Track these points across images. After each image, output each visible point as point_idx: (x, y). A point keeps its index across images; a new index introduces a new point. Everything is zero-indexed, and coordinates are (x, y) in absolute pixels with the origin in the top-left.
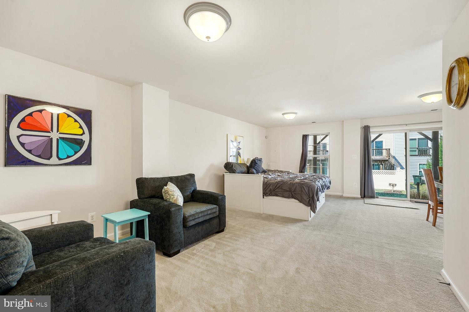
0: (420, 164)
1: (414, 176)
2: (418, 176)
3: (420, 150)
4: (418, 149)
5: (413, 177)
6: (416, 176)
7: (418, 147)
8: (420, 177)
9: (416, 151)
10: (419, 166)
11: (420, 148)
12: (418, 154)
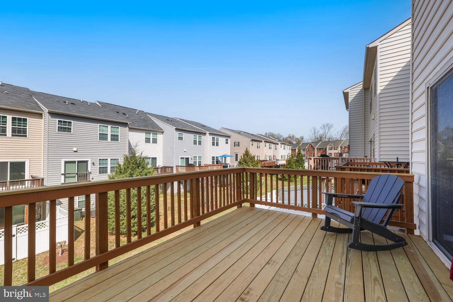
4: (77, 174)
7: (78, 171)
8: (81, 210)
9: (75, 177)
11: (80, 173)
12: (77, 181)
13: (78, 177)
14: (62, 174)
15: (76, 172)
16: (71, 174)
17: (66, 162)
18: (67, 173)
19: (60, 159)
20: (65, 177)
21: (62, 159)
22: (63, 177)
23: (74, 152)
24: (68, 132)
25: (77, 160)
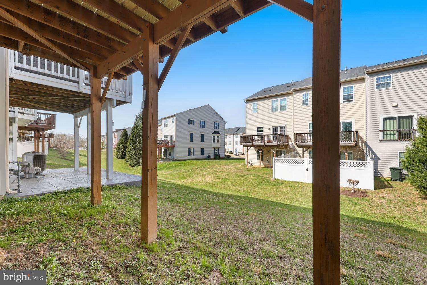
0: (400, 152)
1: (391, 169)
2: (397, 169)
3: (400, 134)
4: (398, 131)
5: (389, 170)
6: (394, 169)
7: (399, 128)
8: (400, 169)
9: (395, 134)
10: (400, 155)
11: (401, 130)
12: (398, 139)
13: (399, 134)
14: (381, 131)
15: (397, 129)
16: (389, 130)
17: (384, 119)
18: (386, 130)
19: (378, 116)
20: (384, 134)
21: (380, 116)
22: (381, 133)
23: (393, 107)
24: (387, 87)
25: (397, 115)
